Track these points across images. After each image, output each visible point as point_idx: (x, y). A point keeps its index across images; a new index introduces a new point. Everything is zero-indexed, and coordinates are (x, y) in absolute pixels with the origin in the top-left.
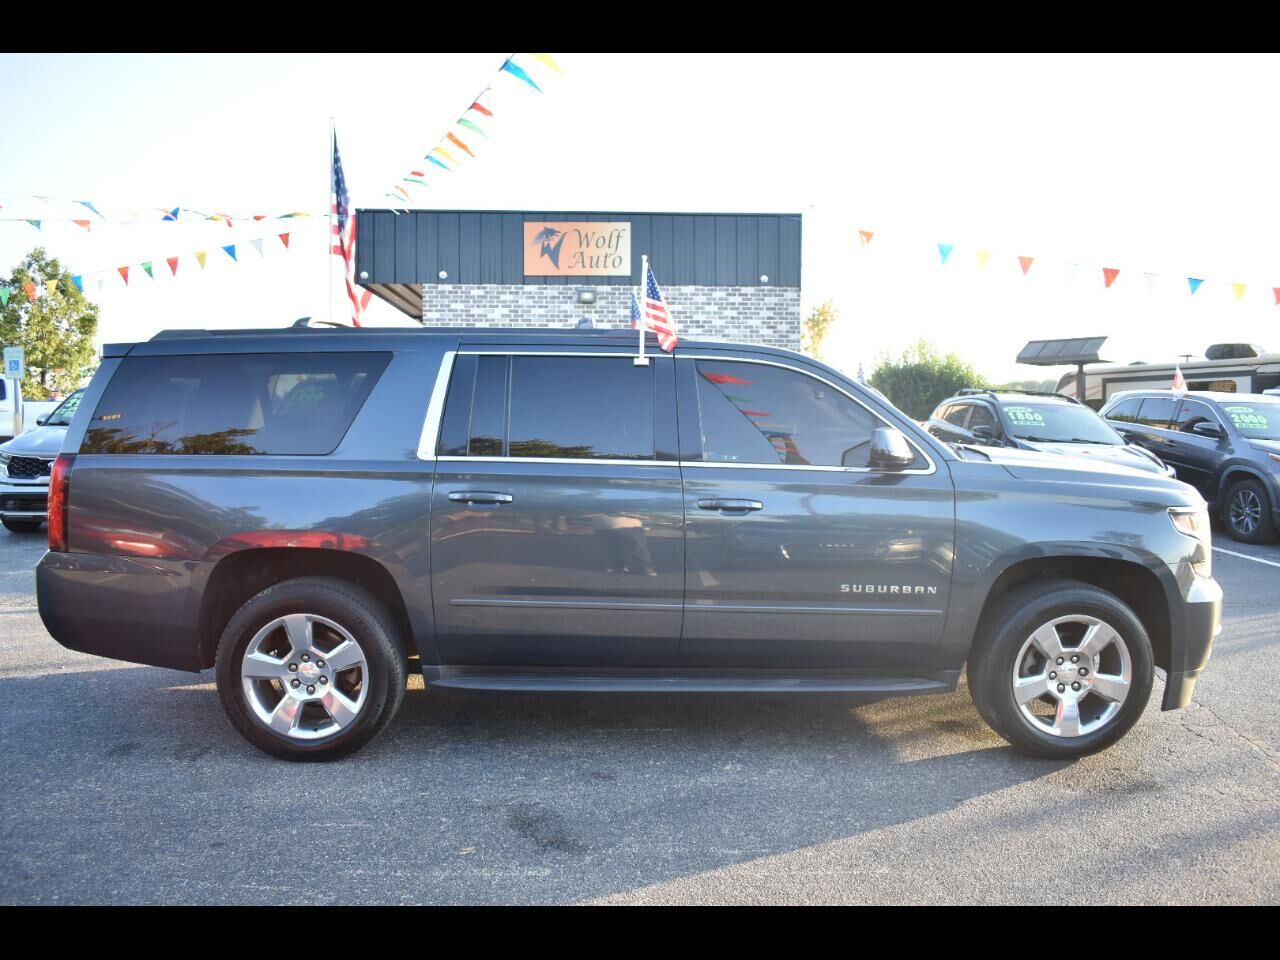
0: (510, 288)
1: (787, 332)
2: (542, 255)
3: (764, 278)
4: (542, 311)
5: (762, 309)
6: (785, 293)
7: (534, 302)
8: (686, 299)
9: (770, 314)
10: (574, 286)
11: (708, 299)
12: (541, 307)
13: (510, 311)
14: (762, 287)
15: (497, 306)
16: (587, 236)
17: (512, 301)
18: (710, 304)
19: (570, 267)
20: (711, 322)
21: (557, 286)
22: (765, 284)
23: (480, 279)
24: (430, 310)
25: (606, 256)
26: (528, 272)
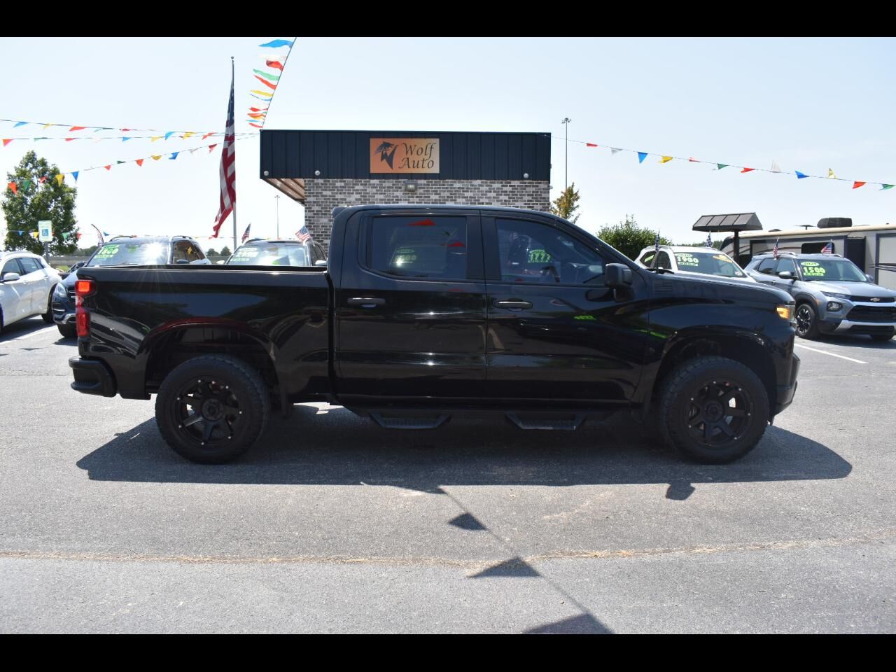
0: (361, 181)
2: (382, 159)
3: (526, 175)
4: (382, 197)
5: (525, 195)
6: (539, 185)
7: (377, 190)
8: (475, 189)
9: (530, 198)
10: (402, 180)
11: (489, 189)
12: (381, 194)
13: (361, 196)
14: (525, 181)
15: (353, 193)
16: (411, 147)
17: (363, 190)
18: (490, 192)
19: (399, 168)
21: (392, 180)
22: (526, 179)
23: (342, 176)
24: (309, 196)
25: (424, 160)
26: (372, 171)
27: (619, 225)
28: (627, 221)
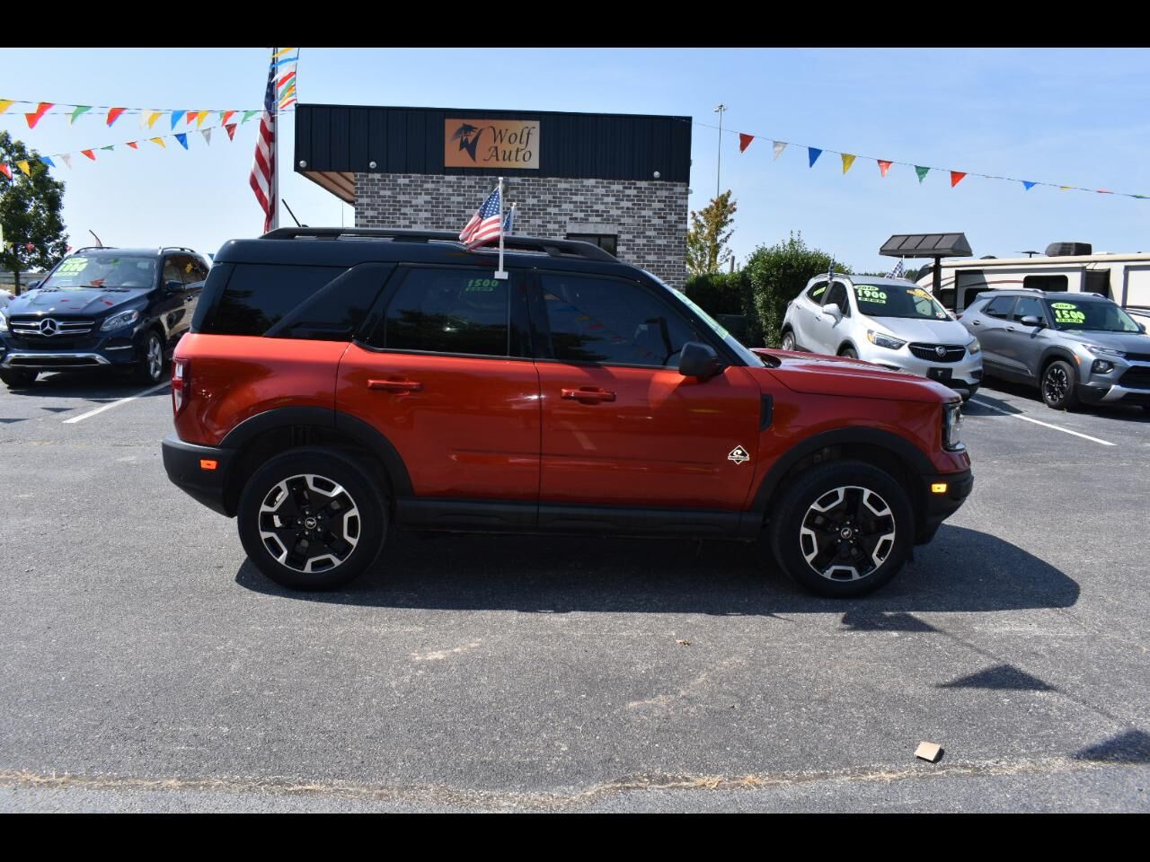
0: (432, 178)
1: (675, 222)
2: (461, 148)
3: (657, 174)
4: (460, 199)
5: (654, 201)
6: (675, 188)
7: (453, 191)
8: (587, 191)
9: (662, 205)
10: (489, 177)
11: (607, 191)
12: (459, 195)
13: (432, 198)
14: (655, 182)
15: (420, 194)
16: (500, 132)
17: (434, 190)
18: (608, 196)
19: (485, 160)
20: (609, 212)
21: (473, 177)
22: (657, 179)
23: (406, 170)
24: (362, 197)
25: (517, 151)
26: (448, 163)
27: (781, 245)
28: (792, 240)
